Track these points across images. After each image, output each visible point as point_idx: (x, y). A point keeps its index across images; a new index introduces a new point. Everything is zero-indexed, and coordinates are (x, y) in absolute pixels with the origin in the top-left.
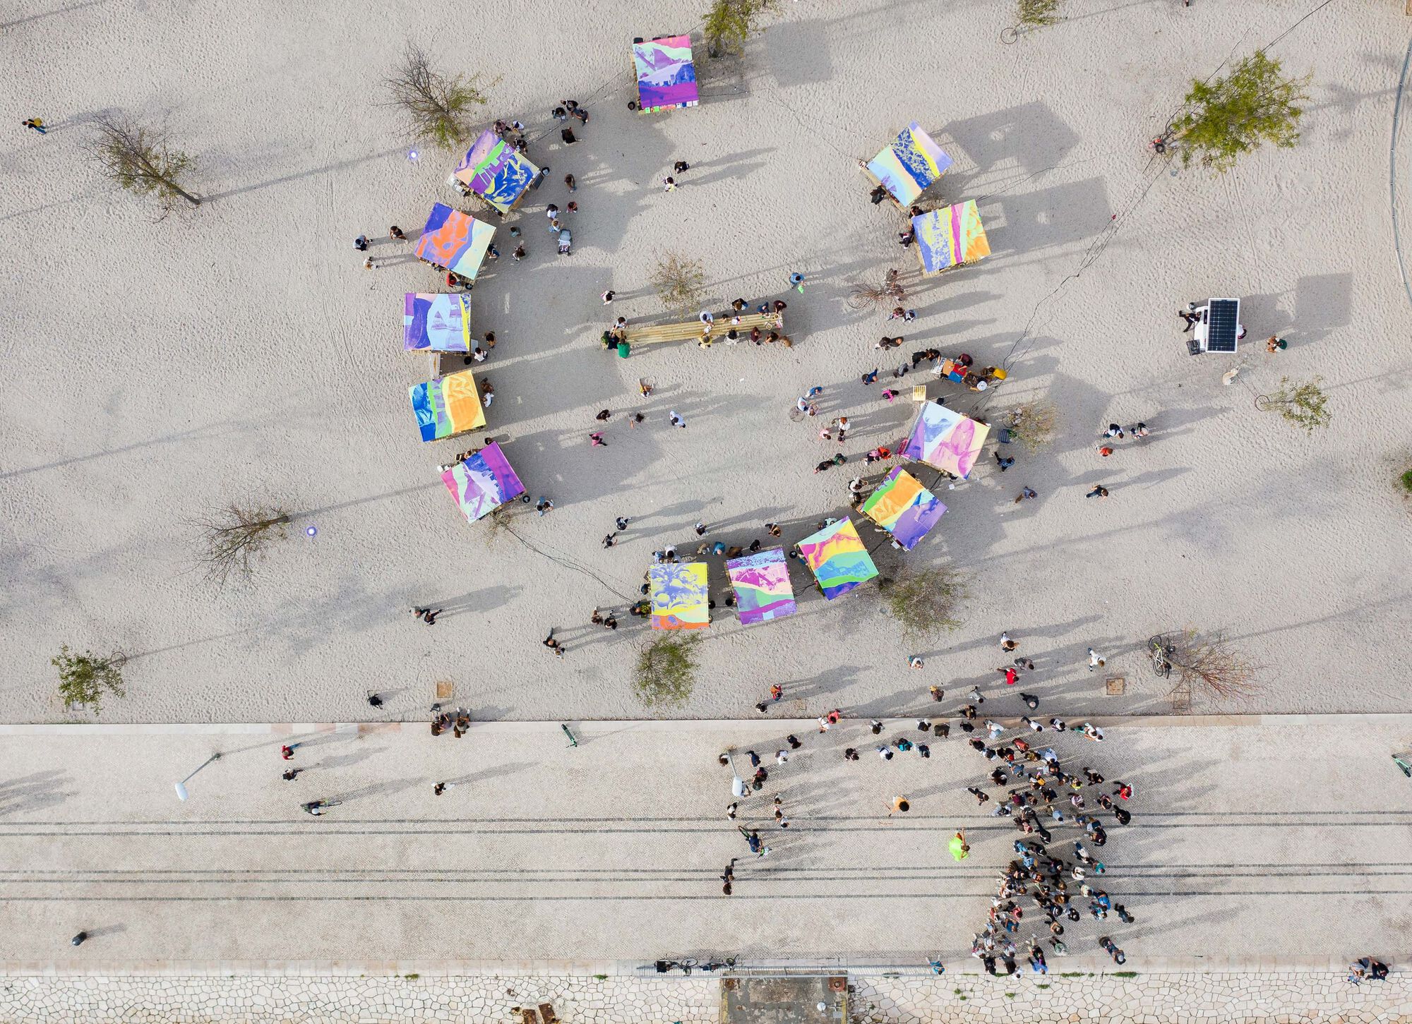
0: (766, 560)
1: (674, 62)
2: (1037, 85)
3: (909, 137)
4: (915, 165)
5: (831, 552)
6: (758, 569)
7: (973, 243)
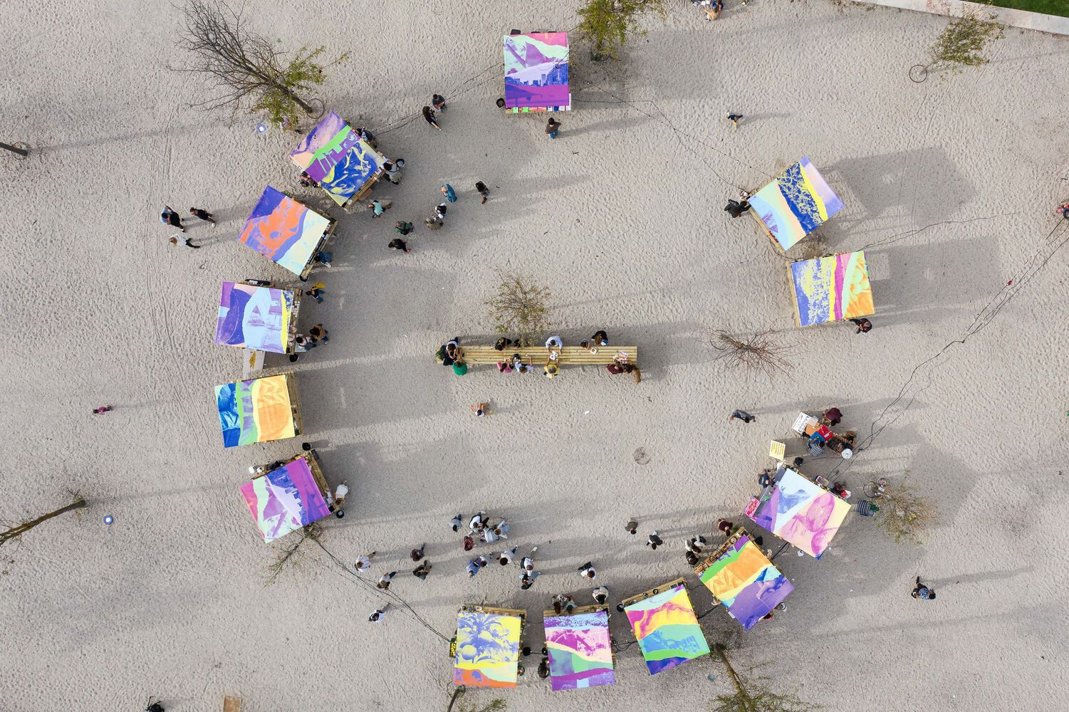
0: (587, 622)
1: (548, 60)
2: (942, 131)
3: (798, 173)
4: (801, 205)
5: (659, 621)
6: (577, 631)
7: (856, 299)
